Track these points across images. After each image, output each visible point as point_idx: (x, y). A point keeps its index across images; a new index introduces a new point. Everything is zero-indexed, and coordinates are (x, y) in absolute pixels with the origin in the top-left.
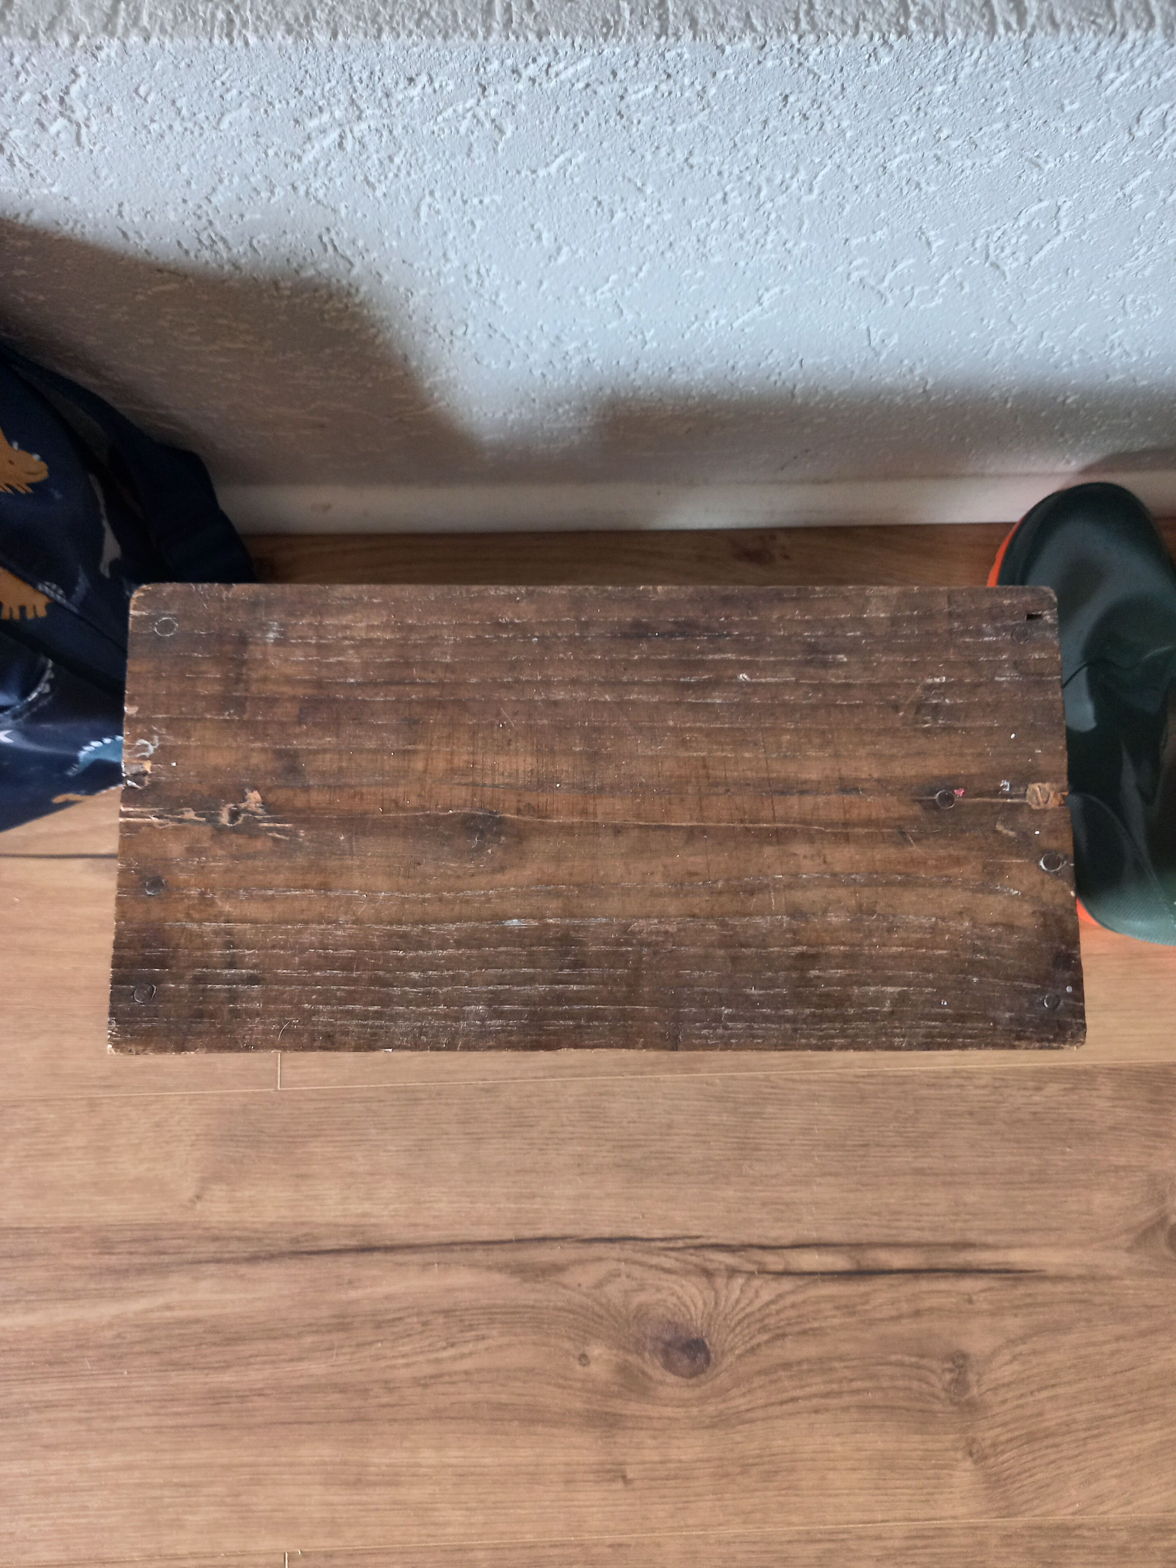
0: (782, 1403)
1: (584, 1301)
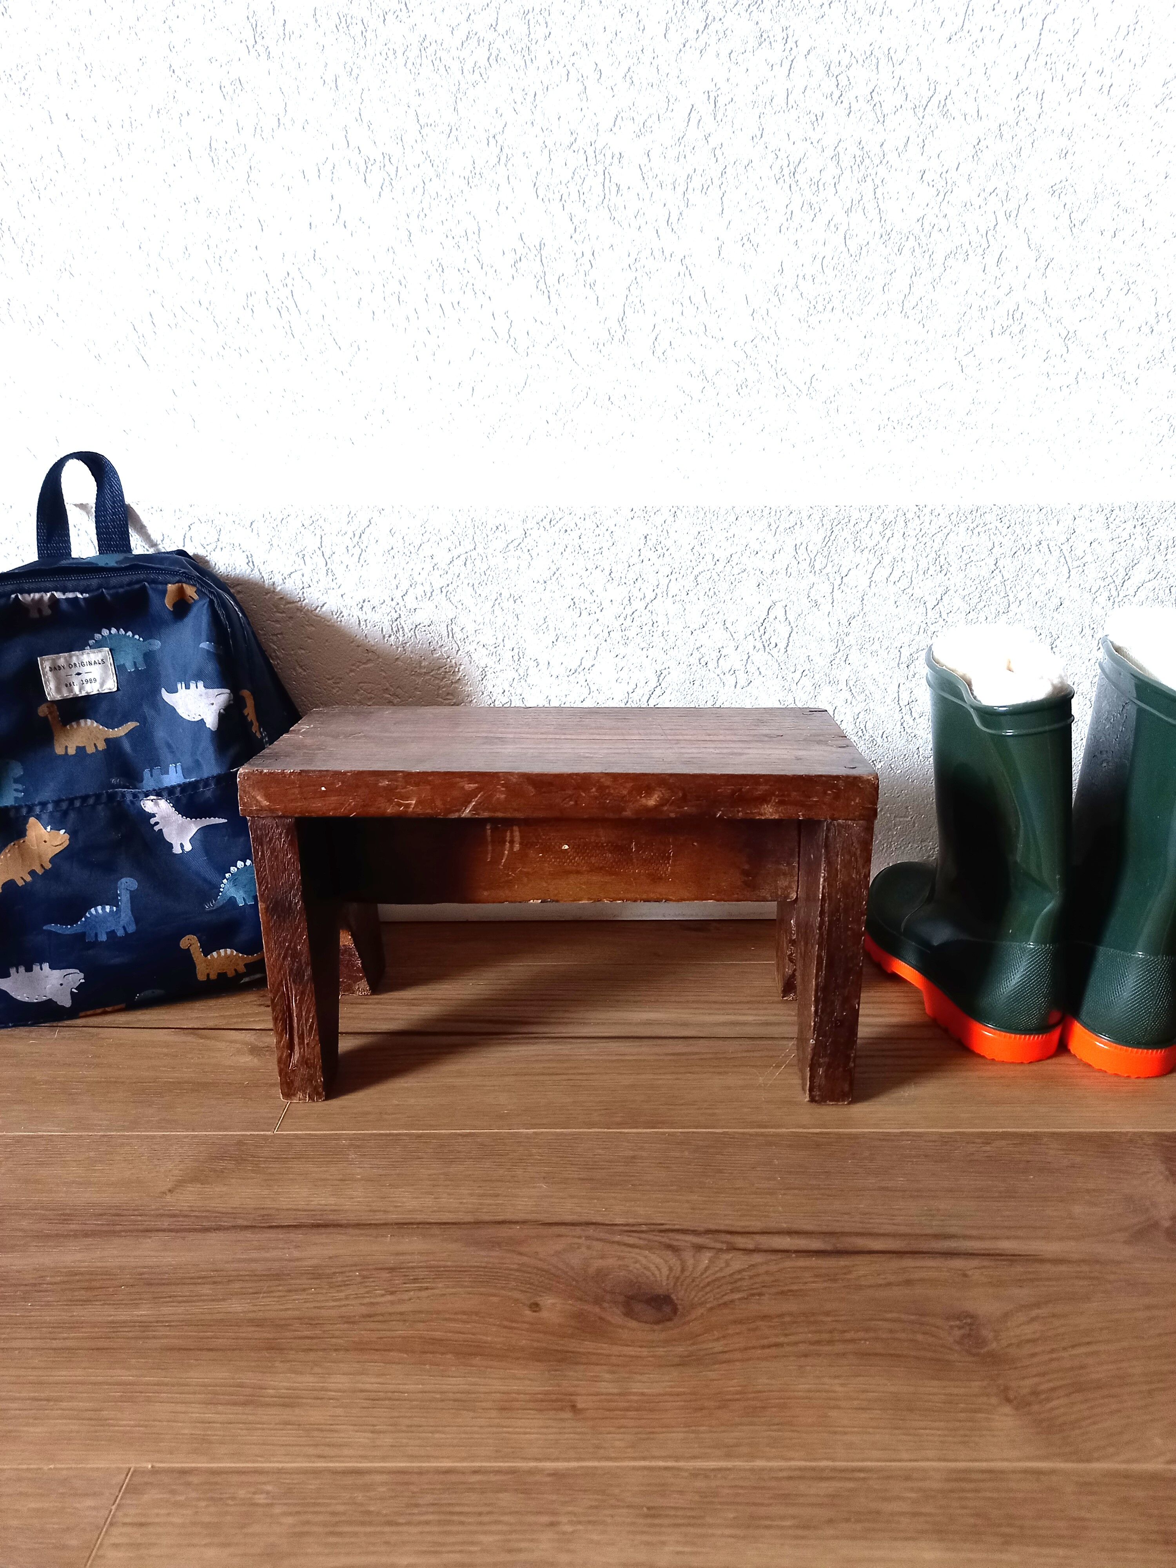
0: (763, 1347)
1: (540, 1264)
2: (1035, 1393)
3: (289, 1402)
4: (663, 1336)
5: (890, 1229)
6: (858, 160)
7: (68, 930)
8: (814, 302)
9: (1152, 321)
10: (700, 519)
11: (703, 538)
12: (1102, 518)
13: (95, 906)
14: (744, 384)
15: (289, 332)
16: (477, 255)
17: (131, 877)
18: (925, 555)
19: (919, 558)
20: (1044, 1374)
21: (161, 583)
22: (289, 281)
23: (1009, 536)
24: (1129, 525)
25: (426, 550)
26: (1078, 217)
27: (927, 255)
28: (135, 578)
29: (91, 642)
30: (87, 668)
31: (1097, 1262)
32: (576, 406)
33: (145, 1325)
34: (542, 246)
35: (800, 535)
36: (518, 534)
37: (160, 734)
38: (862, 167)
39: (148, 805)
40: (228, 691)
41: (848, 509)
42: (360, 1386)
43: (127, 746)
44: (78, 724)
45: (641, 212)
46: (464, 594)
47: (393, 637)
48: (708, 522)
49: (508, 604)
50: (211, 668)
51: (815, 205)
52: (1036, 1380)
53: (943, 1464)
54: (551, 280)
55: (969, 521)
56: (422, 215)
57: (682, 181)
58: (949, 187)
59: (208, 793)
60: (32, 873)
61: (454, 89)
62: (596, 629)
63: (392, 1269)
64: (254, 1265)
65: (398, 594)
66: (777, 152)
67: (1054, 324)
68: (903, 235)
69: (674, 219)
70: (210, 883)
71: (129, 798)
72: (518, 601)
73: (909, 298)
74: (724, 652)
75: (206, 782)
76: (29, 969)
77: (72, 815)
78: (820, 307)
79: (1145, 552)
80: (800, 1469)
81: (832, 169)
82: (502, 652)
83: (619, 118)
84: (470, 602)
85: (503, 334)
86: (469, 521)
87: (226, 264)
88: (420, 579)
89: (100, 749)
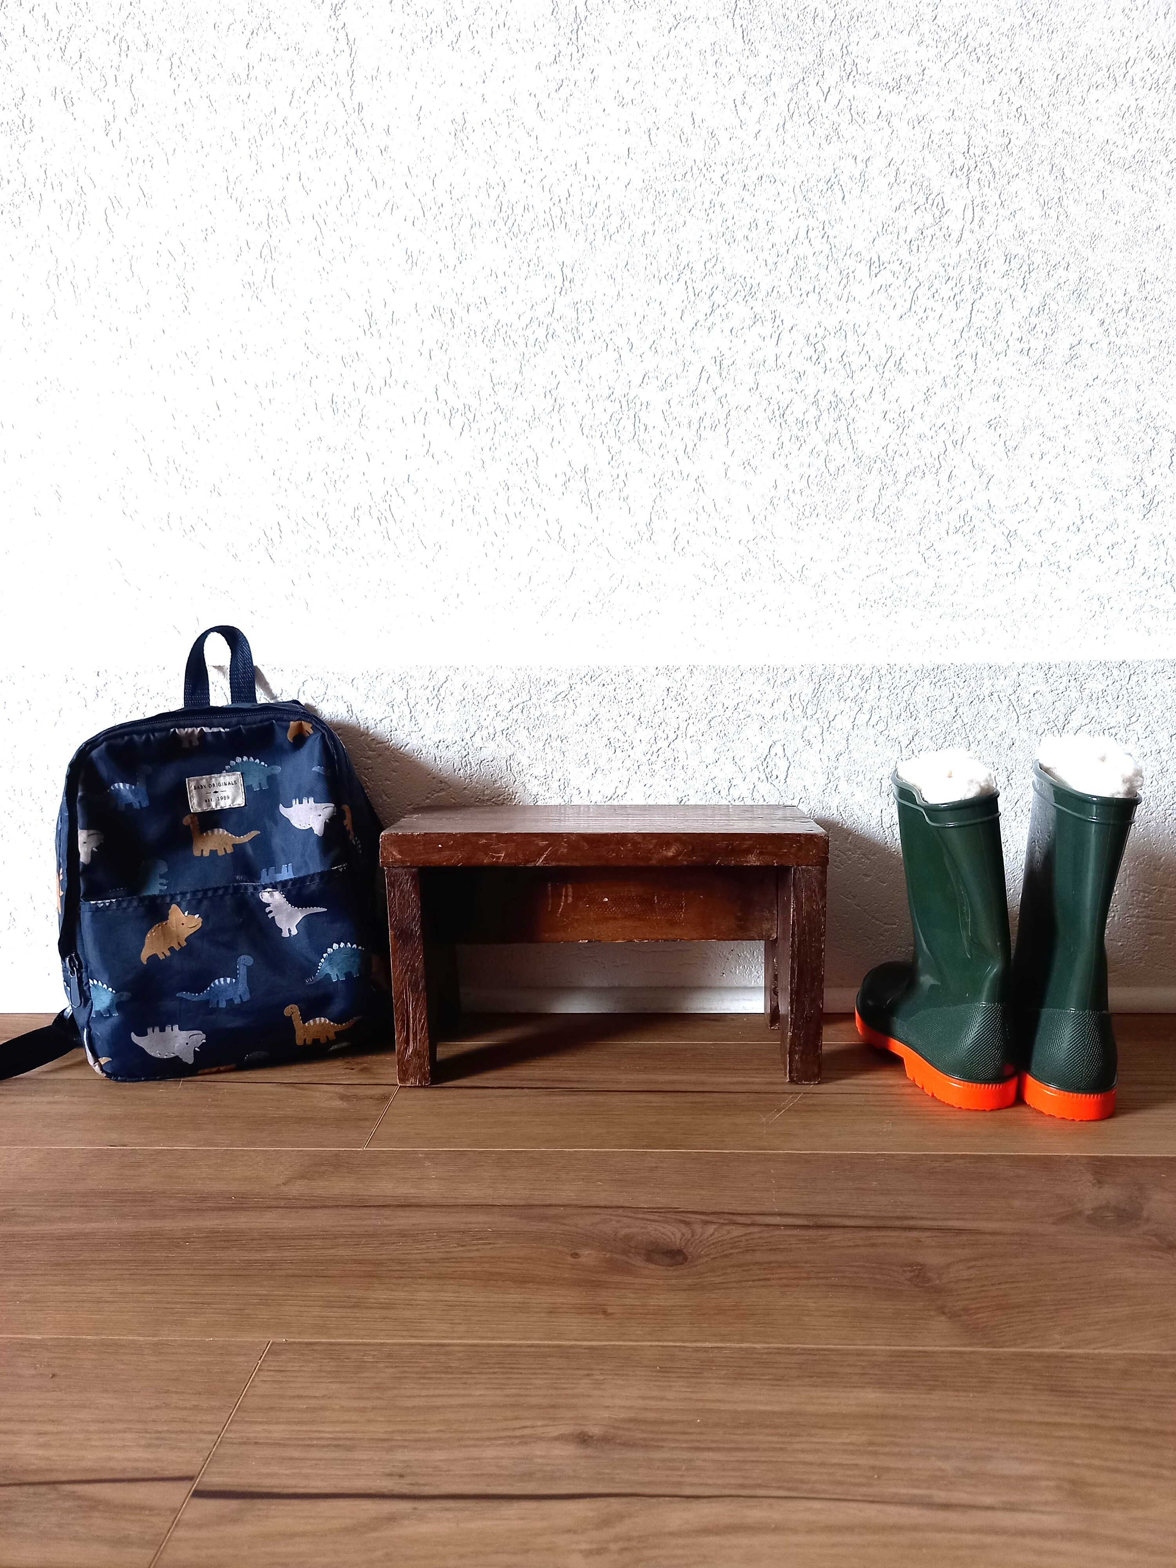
1: (579, 1231)
2: (966, 1310)
3: (387, 1306)
4: (676, 1273)
5: (861, 1213)
6: (834, 405)
7: (195, 997)
8: (802, 510)
9: (1078, 522)
10: (712, 675)
11: (714, 690)
12: (1042, 674)
13: (218, 978)
14: (748, 573)
15: (386, 536)
16: (536, 477)
17: (248, 954)
18: (897, 704)
19: (892, 705)
20: (973, 1299)
21: (285, 721)
22: (388, 498)
23: (966, 688)
24: (1065, 680)
25: (492, 700)
26: (1011, 444)
27: (892, 474)
28: (265, 717)
29: (227, 767)
30: (223, 788)
32: (612, 590)
33: (272, 1263)
34: (586, 469)
35: (794, 688)
36: (564, 687)
37: (277, 841)
38: (837, 410)
39: (265, 897)
40: (333, 805)
41: (832, 666)
42: (441, 1298)
43: (249, 850)
44: (213, 833)
45: (664, 445)
46: (521, 735)
47: (462, 770)
48: (718, 678)
49: (556, 744)
50: (320, 787)
51: (801, 438)
52: (968, 1302)
53: (888, 1348)
54: (593, 495)
55: (932, 676)
56: (493, 448)
57: (695, 421)
58: (906, 424)
59: (313, 886)
60: (171, 949)
61: (520, 358)
62: (628, 763)
63: (462, 1232)
64: (354, 1229)
65: (467, 736)
66: (770, 400)
67: (998, 525)
68: (872, 459)
69: (689, 449)
70: (310, 961)
71: (250, 890)
72: (565, 741)
73: (880, 506)
74: (734, 782)
75: (312, 877)
76: (162, 1030)
77: (205, 903)
78: (807, 514)
79: (1080, 702)
80: (778, 1348)
81: (813, 412)
82: (551, 783)
83: (647, 377)
84: (525, 742)
85: (555, 536)
86: (526, 677)
87: (339, 485)
88: (485, 724)
89: (228, 852)
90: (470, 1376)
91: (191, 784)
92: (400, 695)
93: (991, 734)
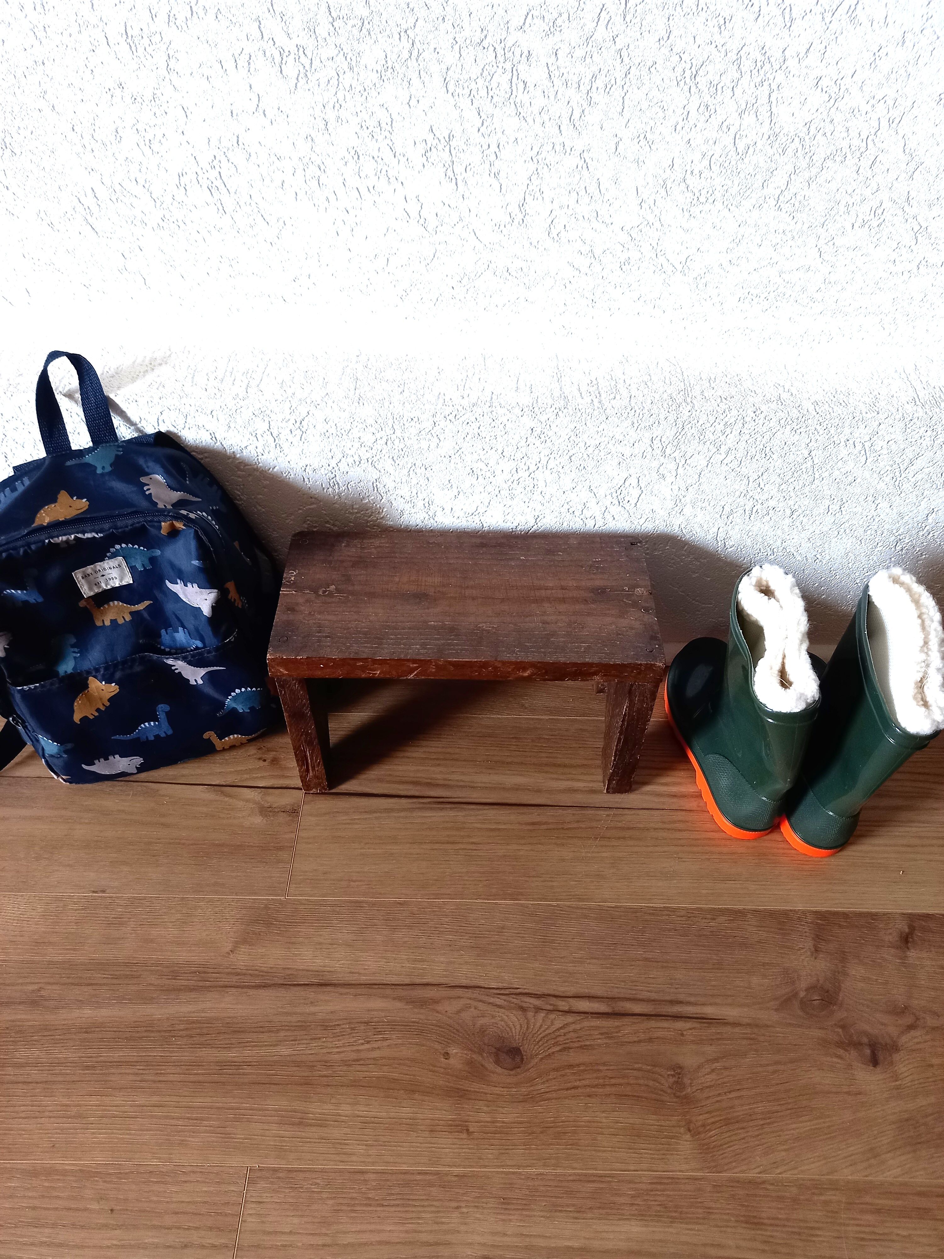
0: (567, 1089)
1: (449, 1021)
2: (703, 1126)
3: (321, 1123)
4: (515, 1079)
5: (646, 995)
6: (759, 64)
7: (128, 737)
10: (577, 418)
11: (578, 432)
12: (902, 425)
13: (144, 723)
15: (221, 208)
16: (391, 144)
17: (164, 704)
20: (712, 1112)
21: (157, 524)
22: (216, 163)
23: (825, 435)
24: (923, 429)
25: (355, 433)
27: (808, 156)
28: (136, 521)
29: (108, 554)
30: (109, 571)
31: (757, 1026)
32: (478, 276)
33: (237, 1065)
34: (451, 137)
35: (657, 431)
36: (428, 424)
37: (169, 609)
39: (170, 662)
40: (216, 591)
42: (357, 1112)
43: (146, 615)
44: (109, 605)
45: (546, 109)
47: (330, 489)
48: (583, 420)
49: (420, 471)
50: (202, 577)
51: (712, 107)
52: (706, 1116)
53: (650, 1173)
54: (459, 169)
56: (337, 106)
57: (587, 80)
58: (841, 94)
60: (98, 710)
62: (489, 488)
63: (367, 1023)
64: (289, 1018)
65: (333, 464)
66: (681, 55)
67: (910, 220)
68: (789, 137)
69: (576, 116)
70: (218, 701)
71: (156, 660)
72: (429, 469)
73: (786, 193)
76: (106, 759)
77: (118, 674)
78: (703, 199)
80: (579, 1175)
81: (732, 73)
82: (416, 501)
83: (530, 16)
84: (391, 469)
85: (414, 214)
86: (389, 414)
87: (156, 146)
88: (350, 453)
89: (127, 620)
90: (382, 1209)
91: (78, 575)
92: (262, 427)
93: (836, 473)
